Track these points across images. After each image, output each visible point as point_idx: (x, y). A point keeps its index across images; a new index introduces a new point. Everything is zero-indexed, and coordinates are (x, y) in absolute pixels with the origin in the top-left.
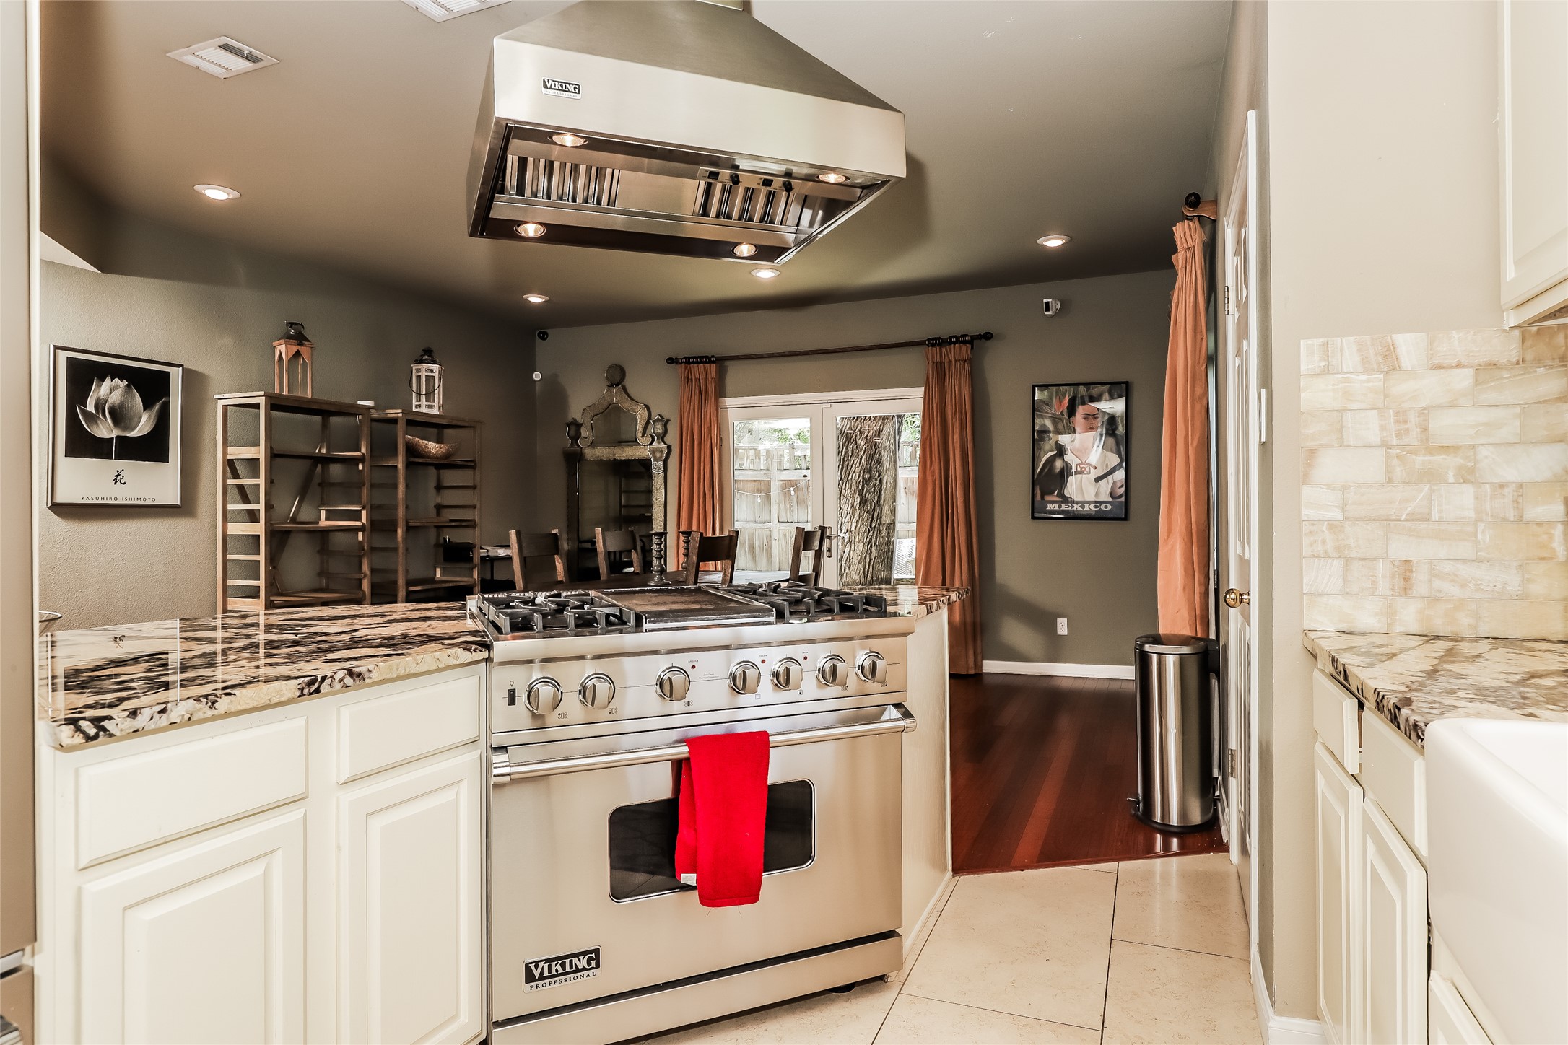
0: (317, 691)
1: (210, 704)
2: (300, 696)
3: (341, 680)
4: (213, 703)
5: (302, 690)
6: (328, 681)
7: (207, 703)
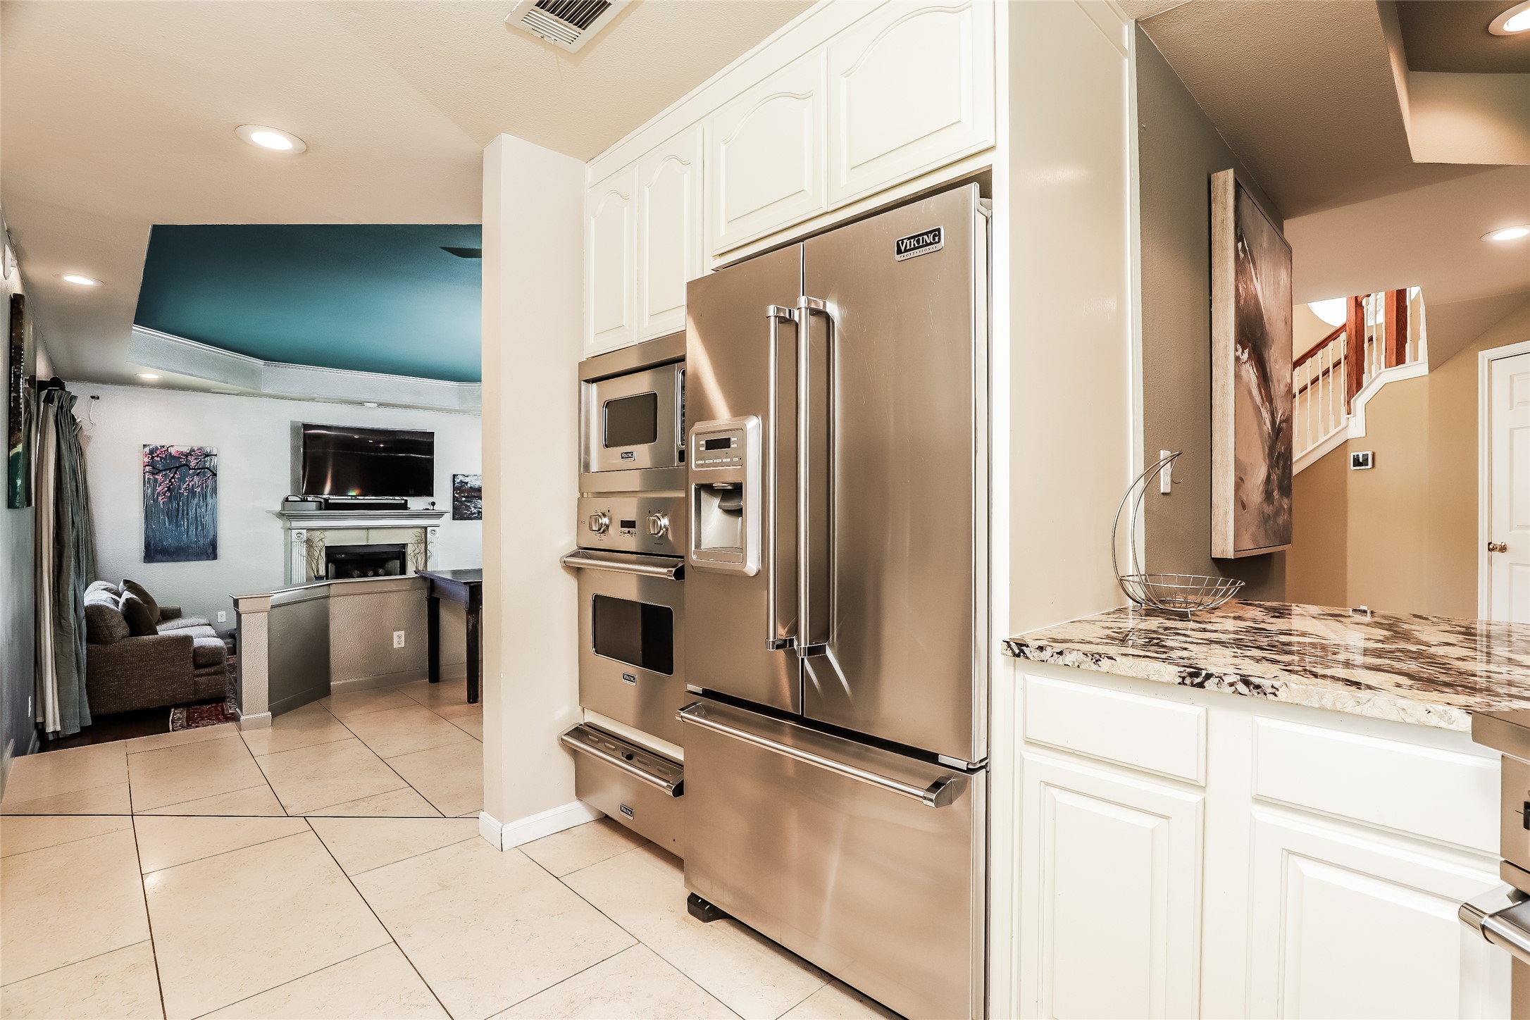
0: (1201, 685)
1: (1094, 660)
2: (1179, 683)
3: (1231, 685)
4: (1097, 661)
5: (1184, 678)
6: (1213, 680)
7: (1092, 659)
